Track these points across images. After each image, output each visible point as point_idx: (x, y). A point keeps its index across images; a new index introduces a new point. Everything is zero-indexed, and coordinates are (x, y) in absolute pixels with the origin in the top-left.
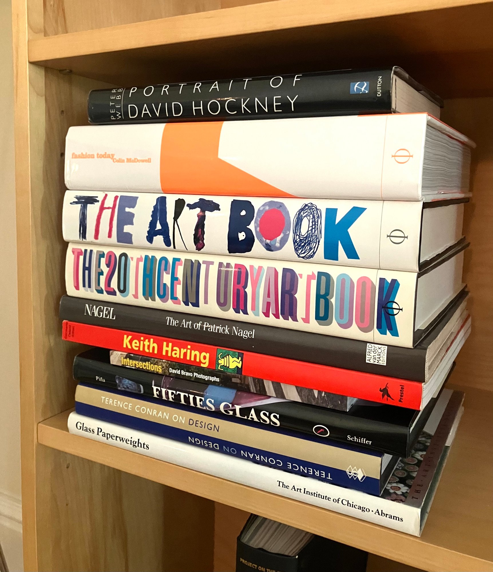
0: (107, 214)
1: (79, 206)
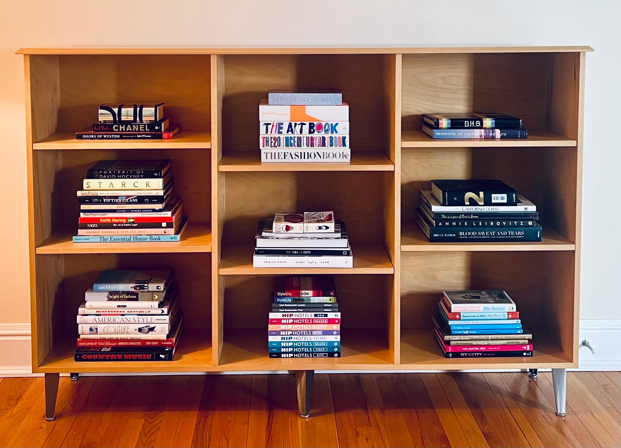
0: (274, 128)
1: (265, 126)
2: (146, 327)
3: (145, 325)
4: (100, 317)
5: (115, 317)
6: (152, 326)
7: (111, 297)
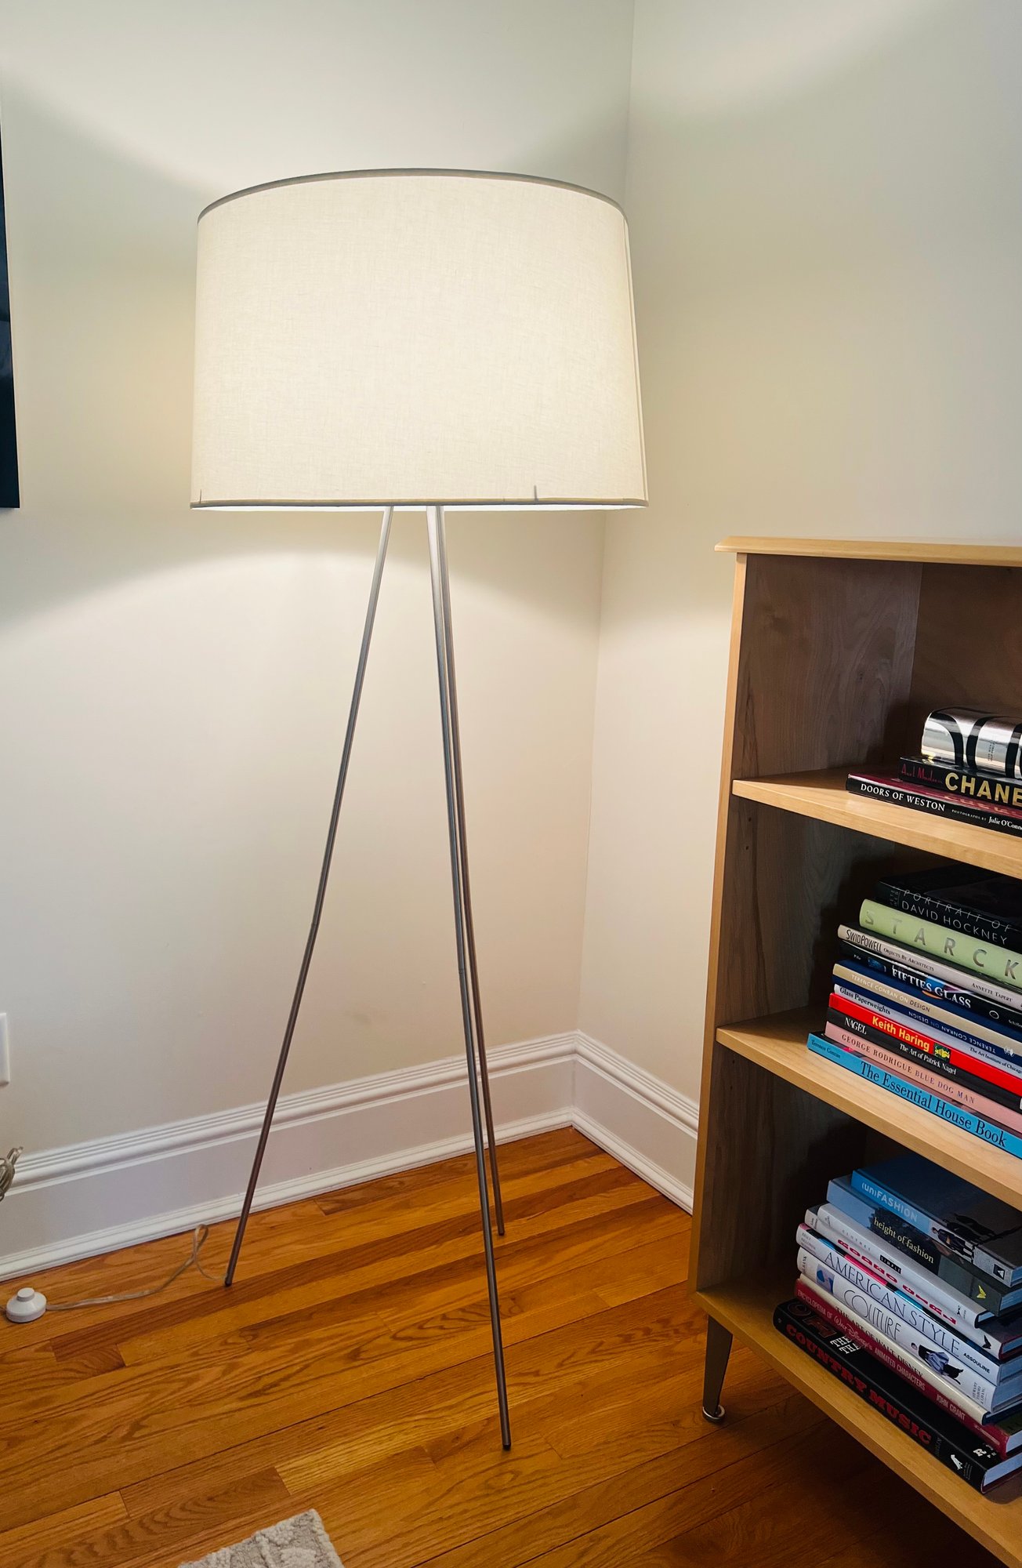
2: (940, 1355)
3: (938, 1350)
4: (844, 1261)
5: (873, 1280)
6: (953, 1363)
7: (879, 1225)
